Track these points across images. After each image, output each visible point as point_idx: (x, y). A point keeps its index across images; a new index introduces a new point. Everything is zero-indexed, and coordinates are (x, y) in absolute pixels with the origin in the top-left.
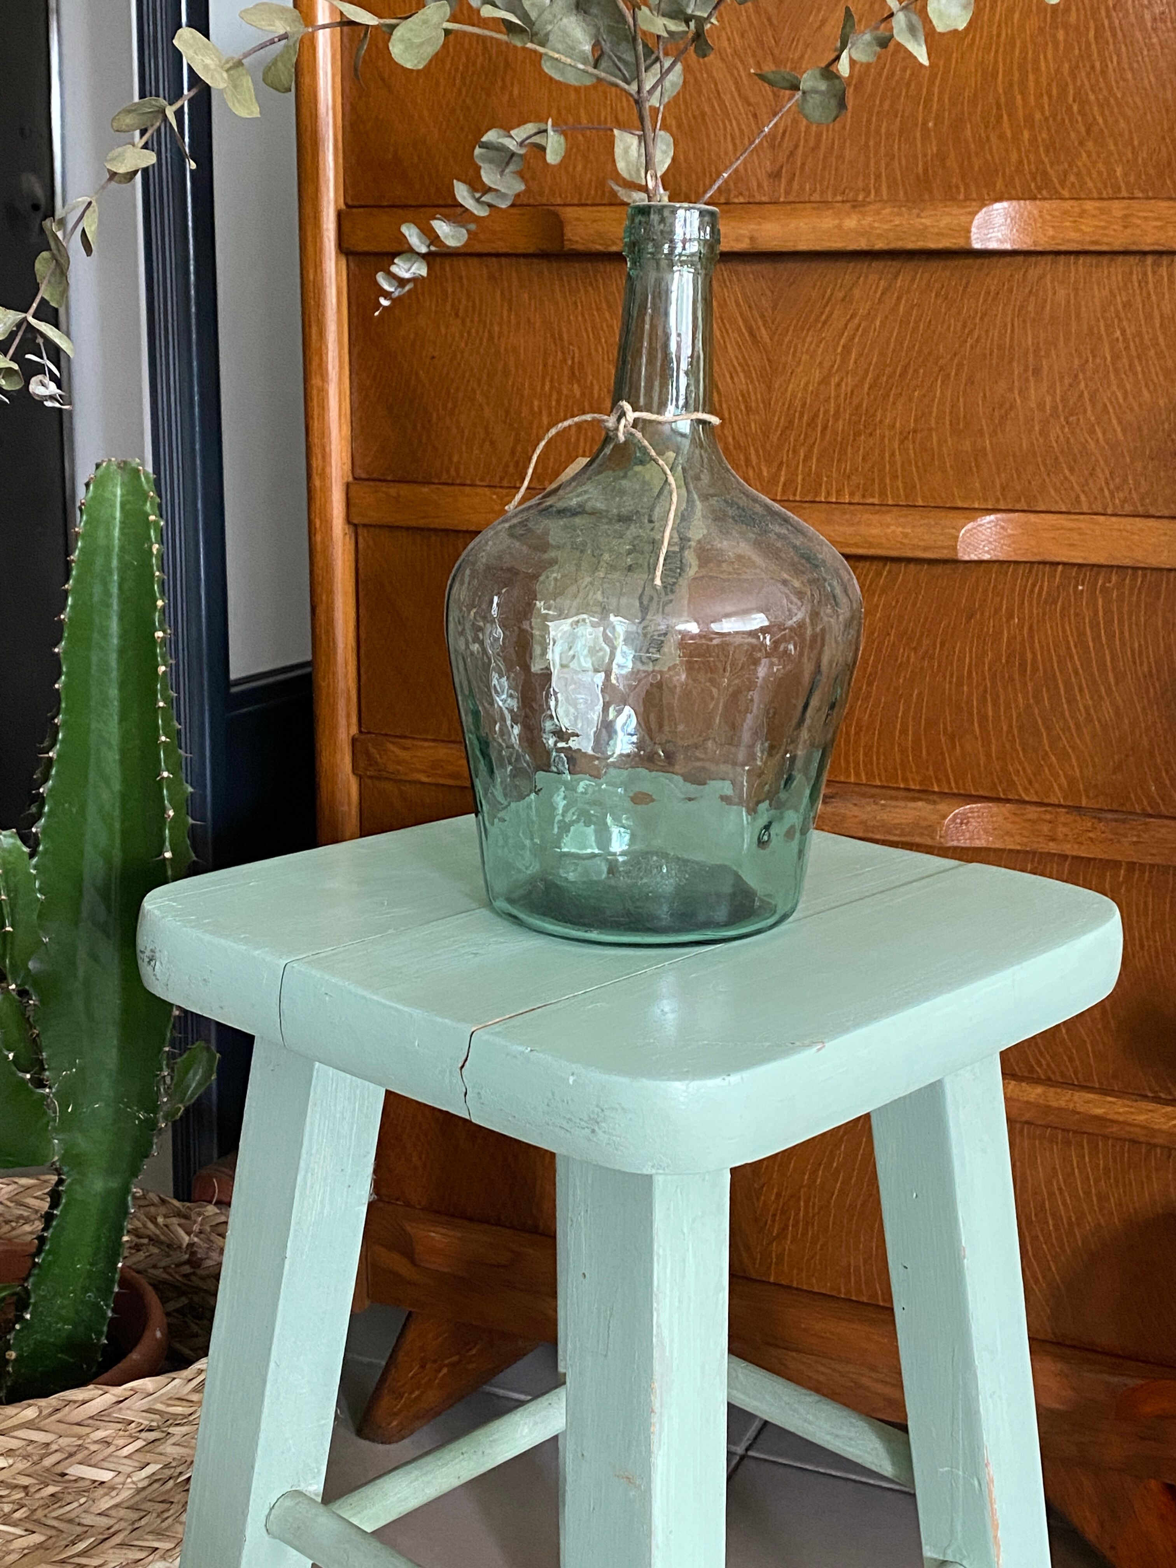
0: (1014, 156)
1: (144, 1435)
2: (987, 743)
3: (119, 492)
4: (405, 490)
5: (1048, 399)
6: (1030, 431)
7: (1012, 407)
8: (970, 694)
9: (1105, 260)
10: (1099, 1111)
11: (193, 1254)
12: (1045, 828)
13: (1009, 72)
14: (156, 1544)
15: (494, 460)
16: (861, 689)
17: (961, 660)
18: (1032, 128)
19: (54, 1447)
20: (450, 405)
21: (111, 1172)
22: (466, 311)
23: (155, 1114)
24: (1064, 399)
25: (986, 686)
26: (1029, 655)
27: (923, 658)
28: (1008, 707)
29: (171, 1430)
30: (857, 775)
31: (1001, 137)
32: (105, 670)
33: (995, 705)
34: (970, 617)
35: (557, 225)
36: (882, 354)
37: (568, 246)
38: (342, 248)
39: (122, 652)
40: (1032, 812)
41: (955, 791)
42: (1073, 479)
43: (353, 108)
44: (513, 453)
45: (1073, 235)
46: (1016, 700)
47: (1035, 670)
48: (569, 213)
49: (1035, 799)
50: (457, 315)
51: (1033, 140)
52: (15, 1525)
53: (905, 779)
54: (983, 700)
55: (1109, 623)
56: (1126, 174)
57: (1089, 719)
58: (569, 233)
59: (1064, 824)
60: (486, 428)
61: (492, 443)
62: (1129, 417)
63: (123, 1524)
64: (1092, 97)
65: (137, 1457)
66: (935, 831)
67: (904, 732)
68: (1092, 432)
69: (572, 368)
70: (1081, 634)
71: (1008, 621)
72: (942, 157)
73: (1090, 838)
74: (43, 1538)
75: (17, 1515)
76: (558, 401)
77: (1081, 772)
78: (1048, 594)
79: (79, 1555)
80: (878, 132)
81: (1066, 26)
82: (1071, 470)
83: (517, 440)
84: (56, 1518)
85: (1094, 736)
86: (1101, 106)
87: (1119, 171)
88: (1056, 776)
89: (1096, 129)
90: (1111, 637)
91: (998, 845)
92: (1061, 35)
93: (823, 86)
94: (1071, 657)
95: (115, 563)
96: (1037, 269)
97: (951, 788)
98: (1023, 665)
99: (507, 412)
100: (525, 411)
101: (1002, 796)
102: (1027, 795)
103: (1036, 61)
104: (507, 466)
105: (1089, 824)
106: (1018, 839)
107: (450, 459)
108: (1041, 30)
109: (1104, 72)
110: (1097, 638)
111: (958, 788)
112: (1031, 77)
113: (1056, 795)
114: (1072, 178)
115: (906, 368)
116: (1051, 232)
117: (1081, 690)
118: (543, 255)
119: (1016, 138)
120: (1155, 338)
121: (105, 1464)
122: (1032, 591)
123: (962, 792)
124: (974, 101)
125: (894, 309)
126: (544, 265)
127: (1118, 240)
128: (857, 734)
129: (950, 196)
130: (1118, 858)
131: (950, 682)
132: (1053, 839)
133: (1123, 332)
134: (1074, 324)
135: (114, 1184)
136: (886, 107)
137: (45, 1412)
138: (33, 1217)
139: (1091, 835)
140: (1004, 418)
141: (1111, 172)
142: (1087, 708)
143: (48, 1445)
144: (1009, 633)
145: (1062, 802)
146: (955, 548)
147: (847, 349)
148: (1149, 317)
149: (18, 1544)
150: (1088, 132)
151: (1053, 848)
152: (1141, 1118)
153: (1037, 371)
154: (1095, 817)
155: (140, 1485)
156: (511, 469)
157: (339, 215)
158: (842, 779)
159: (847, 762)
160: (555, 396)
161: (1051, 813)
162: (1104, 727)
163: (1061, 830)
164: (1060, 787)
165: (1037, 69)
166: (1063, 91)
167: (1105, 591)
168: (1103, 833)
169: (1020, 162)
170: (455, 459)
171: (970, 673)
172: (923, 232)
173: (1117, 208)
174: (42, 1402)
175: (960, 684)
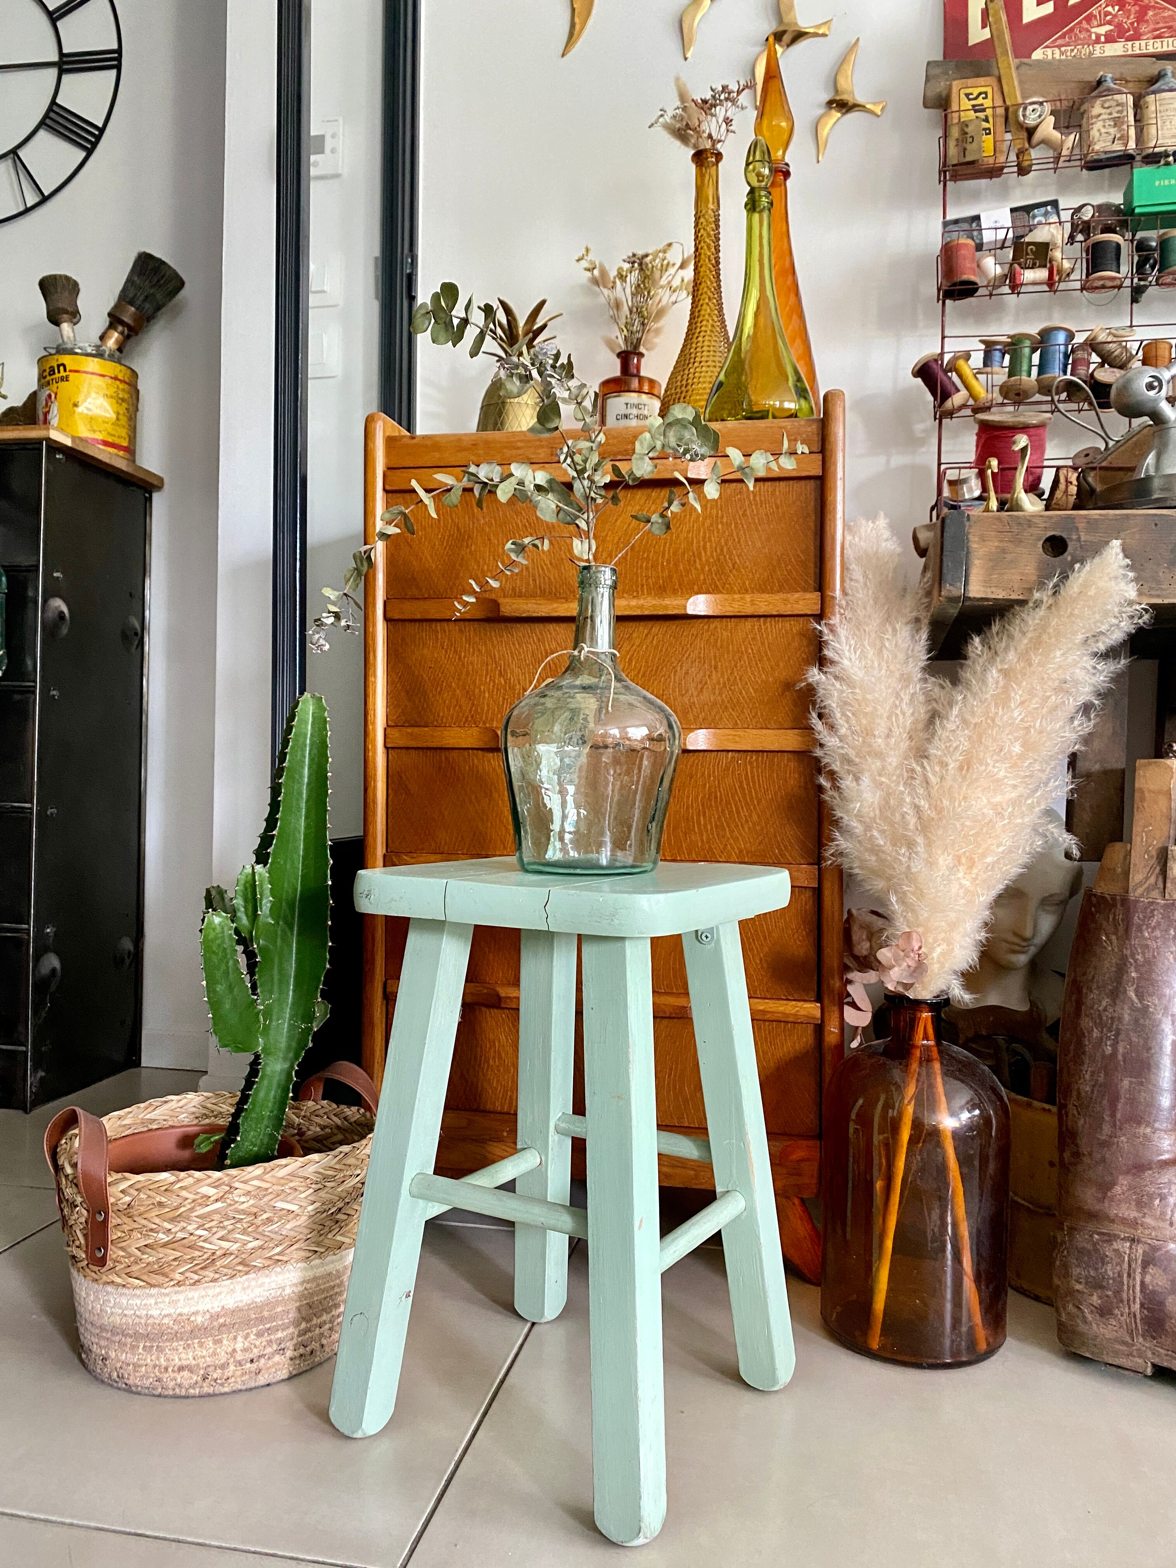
0: (702, 578)
1: (313, 1186)
2: (701, 835)
3: (311, 708)
4: (416, 730)
5: (721, 680)
6: (714, 694)
7: (706, 683)
9: (743, 620)
10: (761, 1008)
11: (300, 1129)
13: (698, 542)
14: (316, 1249)
15: (461, 715)
18: (709, 565)
19: (270, 1190)
20: (439, 689)
21: (285, 1059)
22: (447, 645)
23: (311, 1023)
24: (728, 679)
26: (718, 794)
28: (710, 818)
29: (327, 1184)
31: (696, 569)
32: (300, 794)
34: (692, 777)
35: (496, 604)
36: (647, 662)
37: (501, 614)
38: (386, 618)
39: (309, 784)
41: (690, 858)
42: (733, 713)
43: (392, 555)
44: (470, 710)
45: (731, 609)
46: (714, 815)
47: (721, 800)
48: (501, 601)
49: (725, 860)
50: (443, 648)
51: (710, 570)
52: (248, 1235)
53: (665, 855)
54: (699, 815)
55: (753, 777)
56: (750, 584)
57: (747, 821)
58: (502, 609)
60: (457, 701)
61: (460, 707)
62: (757, 687)
63: (301, 1236)
64: (734, 552)
65: (310, 1198)
68: (741, 693)
69: (500, 671)
70: (741, 782)
71: (709, 778)
72: (670, 577)
74: (262, 1243)
75: (250, 1229)
76: (493, 686)
77: (745, 846)
78: (726, 764)
79: (278, 1254)
80: (641, 566)
81: (722, 523)
82: (733, 710)
83: (473, 705)
84: (269, 1231)
85: (749, 828)
86: (738, 556)
87: (747, 583)
88: (733, 849)
89: (736, 566)
90: (754, 782)
92: (720, 526)
93: (660, 521)
94: (737, 793)
95: (308, 741)
96: (716, 623)
97: (686, 858)
99: (467, 692)
100: (477, 691)
101: (710, 859)
102: (722, 858)
103: (710, 538)
104: (467, 718)
107: (438, 715)
108: (712, 525)
109: (739, 542)
110: (748, 784)
112: (708, 544)
113: (734, 858)
114: (727, 586)
115: (657, 668)
116: (720, 607)
117: (742, 808)
118: (487, 620)
119: (703, 569)
120: (766, 652)
121: (295, 1202)
122: (719, 764)
124: (683, 554)
125: (652, 642)
126: (487, 625)
127: (749, 611)
129: (675, 592)
131: (684, 808)
133: (752, 650)
134: (731, 646)
135: (286, 1066)
136: (645, 555)
137: (268, 1170)
138: (211, 1114)
140: (702, 688)
141: (744, 583)
142: (746, 818)
143: (267, 1189)
144: (710, 784)
145: (738, 860)
146: (687, 745)
147: (631, 660)
148: (763, 643)
149: (250, 1245)
150: (734, 566)
152: (781, 1009)
153: (716, 668)
155: (312, 1213)
156: (470, 719)
157: (385, 603)
160: (492, 684)
162: (754, 824)
164: (736, 853)
165: (710, 541)
166: (722, 550)
167: (751, 763)
169: (705, 579)
170: (441, 714)
171: (693, 803)
172: (666, 607)
173: (748, 597)
174: (266, 1164)
175: (688, 808)
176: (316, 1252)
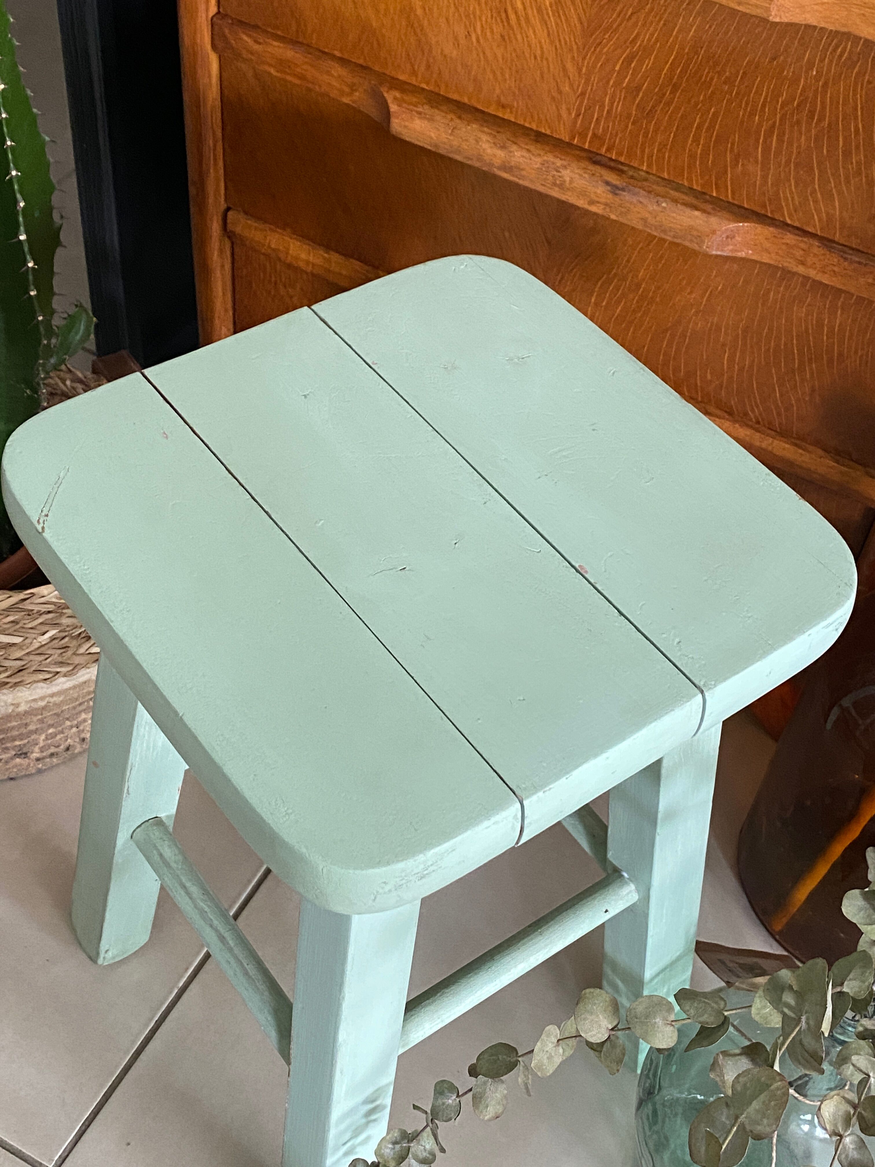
2: (765, 167)
8: (760, 125)
12: (799, 253)
16: (664, 95)
17: (758, 93)
25: (775, 123)
27: (725, 83)
28: (790, 144)
30: (649, 165)
33: (780, 141)
34: (774, 59)
40: (790, 238)
41: (730, 200)
46: (799, 140)
49: (797, 224)
53: (690, 180)
54: (770, 133)
57: (859, 173)
59: (815, 255)
66: (703, 242)
67: (696, 140)
71: (807, 72)
73: (834, 271)
77: (841, 213)
78: (849, 58)
88: (818, 211)
91: (754, 257)
94: (856, 118)
97: (727, 196)
98: (812, 113)
101: (769, 215)
102: (791, 220)
105: (836, 260)
106: (773, 255)
111: (733, 199)
113: (815, 226)
117: (857, 147)
121: (16, 634)
122: (835, 50)
123: (736, 202)
128: (656, 131)
130: (853, 291)
131: (745, 110)
132: (803, 263)
139: (836, 269)
142: (858, 163)
144: (806, 82)
145: (819, 233)
146: (768, 10)
151: (801, 269)
154: (842, 257)
155: (43, 643)
158: (636, 165)
159: (643, 152)
161: (806, 242)
163: (810, 260)
164: (820, 220)
168: (845, 269)
171: (764, 106)
175: (752, 114)
176: (58, 673)
